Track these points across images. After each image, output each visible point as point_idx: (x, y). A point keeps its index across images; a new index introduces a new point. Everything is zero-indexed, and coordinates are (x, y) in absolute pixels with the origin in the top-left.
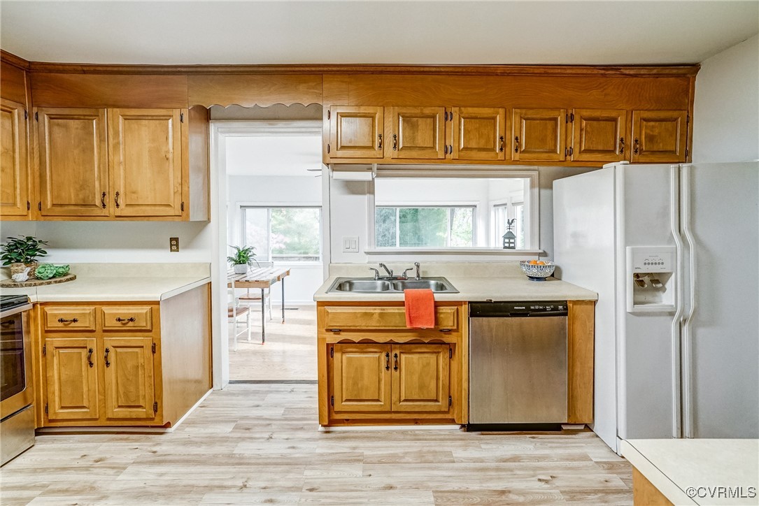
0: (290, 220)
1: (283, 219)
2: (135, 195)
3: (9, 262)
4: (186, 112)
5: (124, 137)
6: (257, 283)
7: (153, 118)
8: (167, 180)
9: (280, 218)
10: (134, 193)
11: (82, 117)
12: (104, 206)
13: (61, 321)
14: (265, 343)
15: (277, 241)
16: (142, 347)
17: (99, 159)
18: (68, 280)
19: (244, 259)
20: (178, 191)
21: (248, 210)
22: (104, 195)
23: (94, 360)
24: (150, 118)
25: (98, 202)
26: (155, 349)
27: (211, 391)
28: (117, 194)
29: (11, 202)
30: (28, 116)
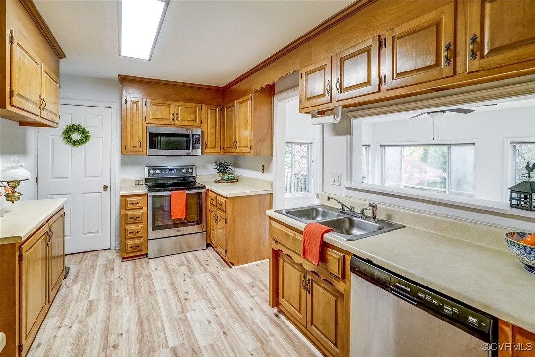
2: (240, 142)
3: (219, 172)
4: (253, 95)
11: (231, 106)
12: (234, 148)
13: (211, 199)
23: (216, 220)
24: (244, 101)
26: (226, 221)
28: (236, 142)
29: (214, 146)
30: (222, 110)
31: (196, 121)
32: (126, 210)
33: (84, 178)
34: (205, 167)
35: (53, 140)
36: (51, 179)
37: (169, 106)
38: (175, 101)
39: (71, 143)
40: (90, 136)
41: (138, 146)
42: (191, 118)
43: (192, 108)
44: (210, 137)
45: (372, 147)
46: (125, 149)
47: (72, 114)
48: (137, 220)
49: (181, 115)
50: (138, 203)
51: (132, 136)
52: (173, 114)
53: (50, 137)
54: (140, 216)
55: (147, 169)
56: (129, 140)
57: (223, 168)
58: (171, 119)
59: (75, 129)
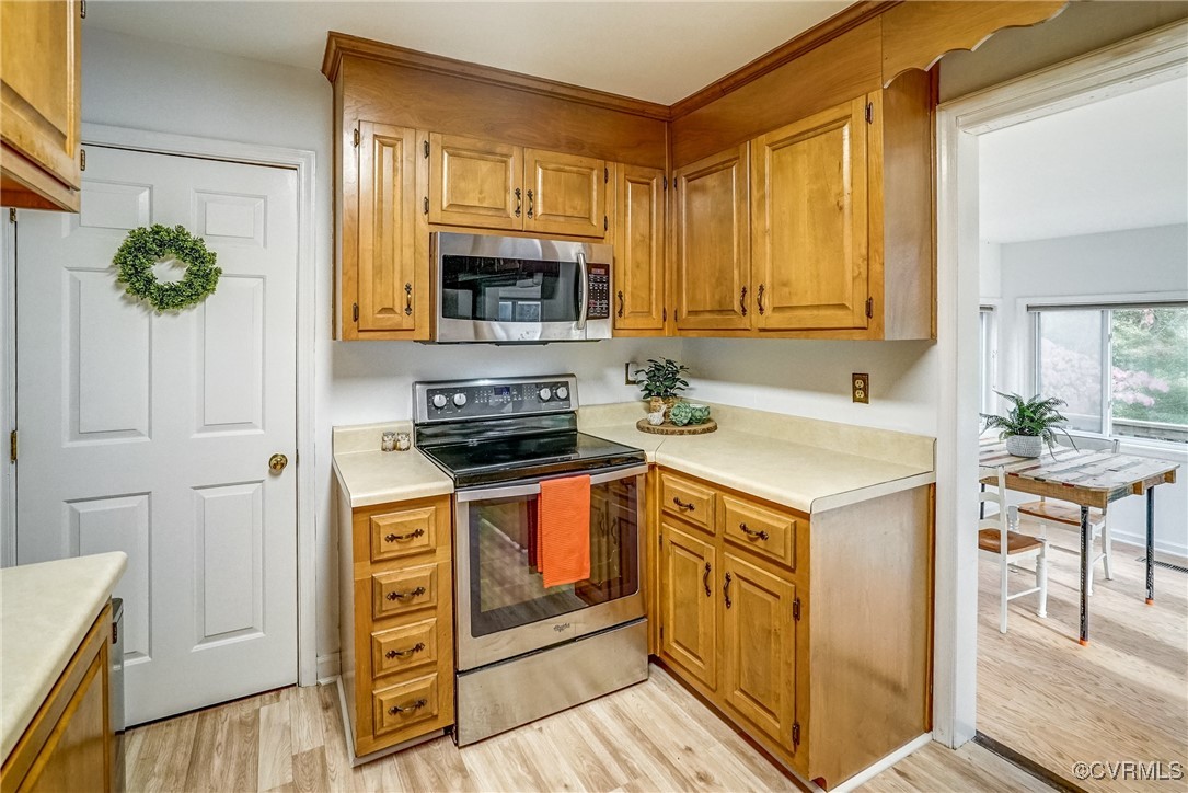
0: (1168, 336)
1: (1145, 333)
2: (786, 290)
3: (650, 395)
4: (877, 98)
5: (772, 184)
6: (1068, 490)
7: (815, 132)
8: (840, 251)
9: (1133, 330)
10: (785, 284)
11: (721, 167)
12: (744, 311)
13: (676, 501)
14: (1090, 641)
15: (1126, 387)
16: (778, 597)
17: (739, 231)
18: (704, 431)
19: (1033, 425)
20: (860, 273)
21: (1046, 316)
22: (744, 291)
23: (713, 588)
24: (811, 134)
25: (736, 306)
26: (798, 610)
27: (924, 738)
28: (762, 289)
29: (646, 310)
30: (669, 185)
31: (589, 219)
32: (374, 563)
33: (199, 431)
34: (600, 379)
35: (77, 286)
36: (72, 439)
37: (505, 162)
38: (526, 144)
39: (148, 300)
40: (218, 272)
41: (400, 305)
42: (575, 209)
43: (578, 173)
44: (634, 276)
45: (999, 312)
46: (356, 319)
47: (151, 189)
48: (417, 600)
49: (544, 195)
50: (418, 533)
51: (378, 270)
52: (518, 193)
53: (66, 275)
54: (427, 586)
55: (421, 390)
56: (369, 285)
57: (661, 382)
58: (511, 210)
59: (162, 244)
